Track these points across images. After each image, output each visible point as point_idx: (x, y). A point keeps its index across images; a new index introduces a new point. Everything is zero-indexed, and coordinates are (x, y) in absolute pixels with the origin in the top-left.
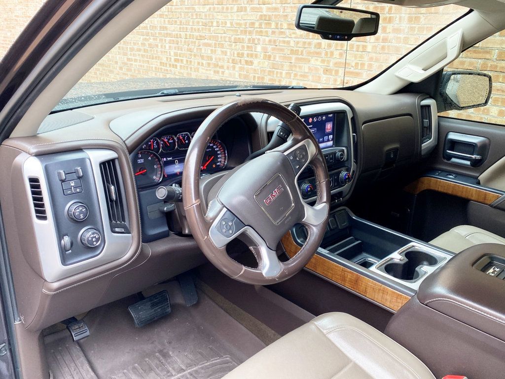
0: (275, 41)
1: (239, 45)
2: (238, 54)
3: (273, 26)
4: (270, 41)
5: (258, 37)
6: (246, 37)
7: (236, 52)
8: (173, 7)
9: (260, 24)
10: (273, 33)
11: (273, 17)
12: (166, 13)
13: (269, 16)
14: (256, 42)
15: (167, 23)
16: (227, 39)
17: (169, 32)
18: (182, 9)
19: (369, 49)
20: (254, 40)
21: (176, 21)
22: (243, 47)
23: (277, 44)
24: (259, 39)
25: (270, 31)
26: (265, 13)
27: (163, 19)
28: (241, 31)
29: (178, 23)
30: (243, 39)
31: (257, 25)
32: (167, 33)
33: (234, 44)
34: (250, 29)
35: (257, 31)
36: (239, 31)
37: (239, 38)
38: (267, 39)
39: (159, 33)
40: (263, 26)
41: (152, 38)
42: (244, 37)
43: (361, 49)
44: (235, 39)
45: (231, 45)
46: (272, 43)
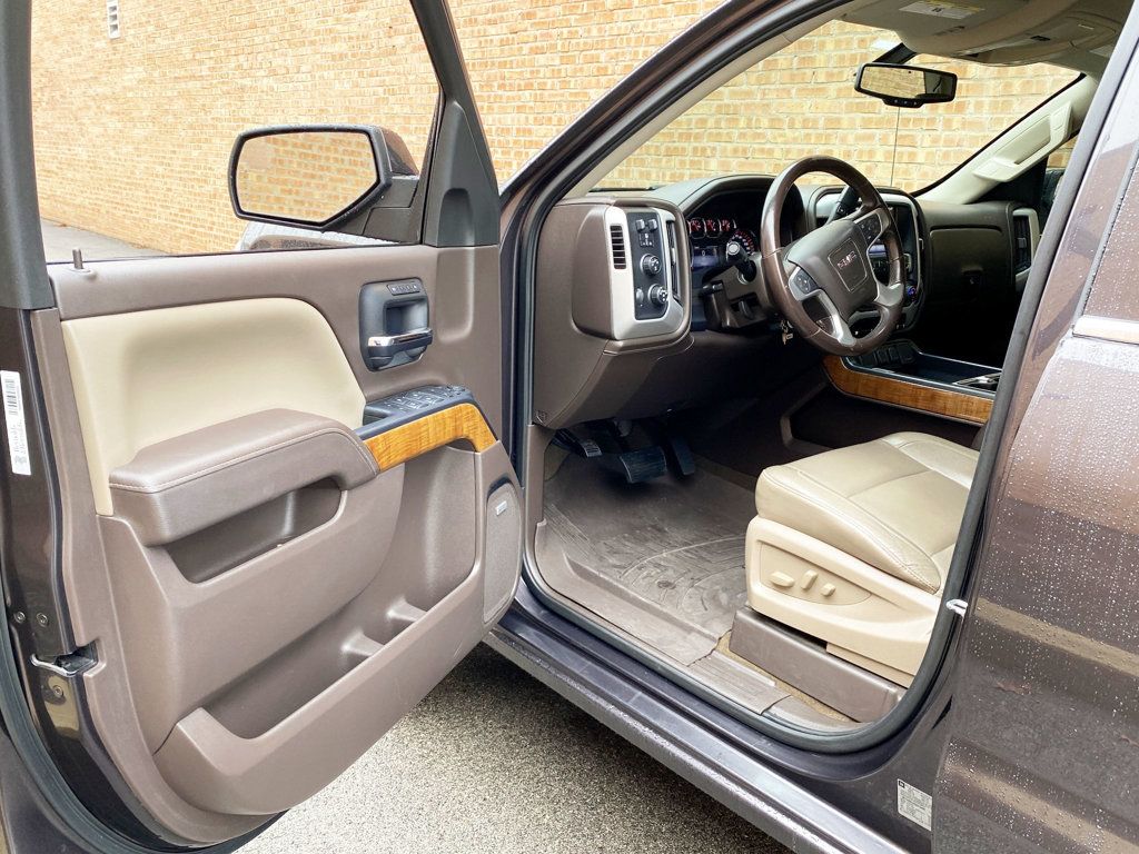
0: (745, 151)
1: (675, 160)
2: (673, 175)
3: (742, 123)
4: (735, 151)
5: (711, 144)
6: (689, 146)
7: (668, 173)
8: (546, 93)
9: (718, 122)
10: (742, 135)
11: (743, 107)
12: (532, 104)
13: (736, 106)
14: (709, 152)
15: (531, 121)
16: (652, 151)
17: (534, 138)
18: (562, 95)
19: (921, 158)
20: (704, 150)
21: (550, 119)
22: (682, 163)
23: (749, 155)
24: (714, 149)
25: (736, 133)
26: (726, 101)
27: (524, 115)
28: (681, 135)
29: (555, 121)
30: (684, 149)
31: (711, 122)
32: (530, 142)
33: (665, 159)
34: (697, 131)
35: (710, 133)
36: (676, 135)
37: (676, 148)
38: (729, 146)
39: (515, 142)
40: (723, 124)
41: (500, 150)
42: (686, 145)
43: (905, 159)
44: (668, 149)
45: (660, 161)
46: (740, 154)
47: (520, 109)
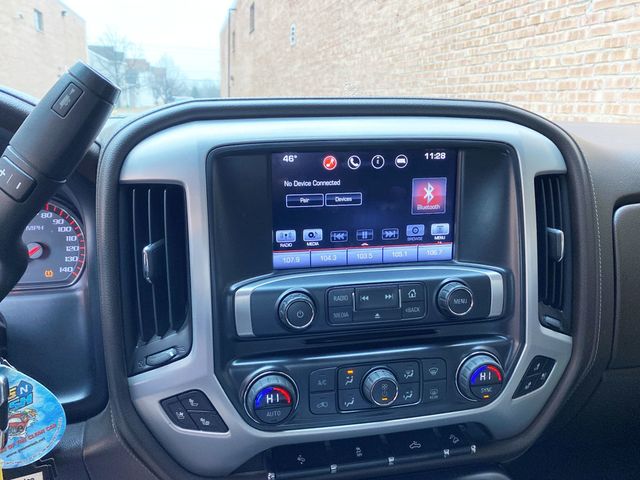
0: (628, 82)
1: (567, 94)
2: (564, 108)
3: (628, 55)
4: (620, 82)
5: (598, 78)
6: (578, 81)
7: (560, 106)
8: (479, 49)
9: (605, 56)
10: (627, 67)
11: (629, 40)
12: (470, 58)
13: (622, 39)
14: (595, 86)
15: (469, 72)
16: (549, 87)
17: (470, 85)
18: (490, 48)
20: (591, 83)
21: (480, 69)
22: (572, 96)
23: (632, 86)
24: (600, 81)
25: (621, 65)
26: (614, 36)
27: (464, 68)
28: (573, 71)
29: (483, 70)
30: (574, 84)
31: (599, 57)
33: (558, 94)
34: (587, 66)
35: (598, 68)
36: (569, 72)
37: (568, 83)
38: (615, 79)
39: (459, 88)
40: (609, 58)
42: (576, 80)
44: (561, 84)
45: (553, 96)
46: (623, 86)
47: (462, 63)
